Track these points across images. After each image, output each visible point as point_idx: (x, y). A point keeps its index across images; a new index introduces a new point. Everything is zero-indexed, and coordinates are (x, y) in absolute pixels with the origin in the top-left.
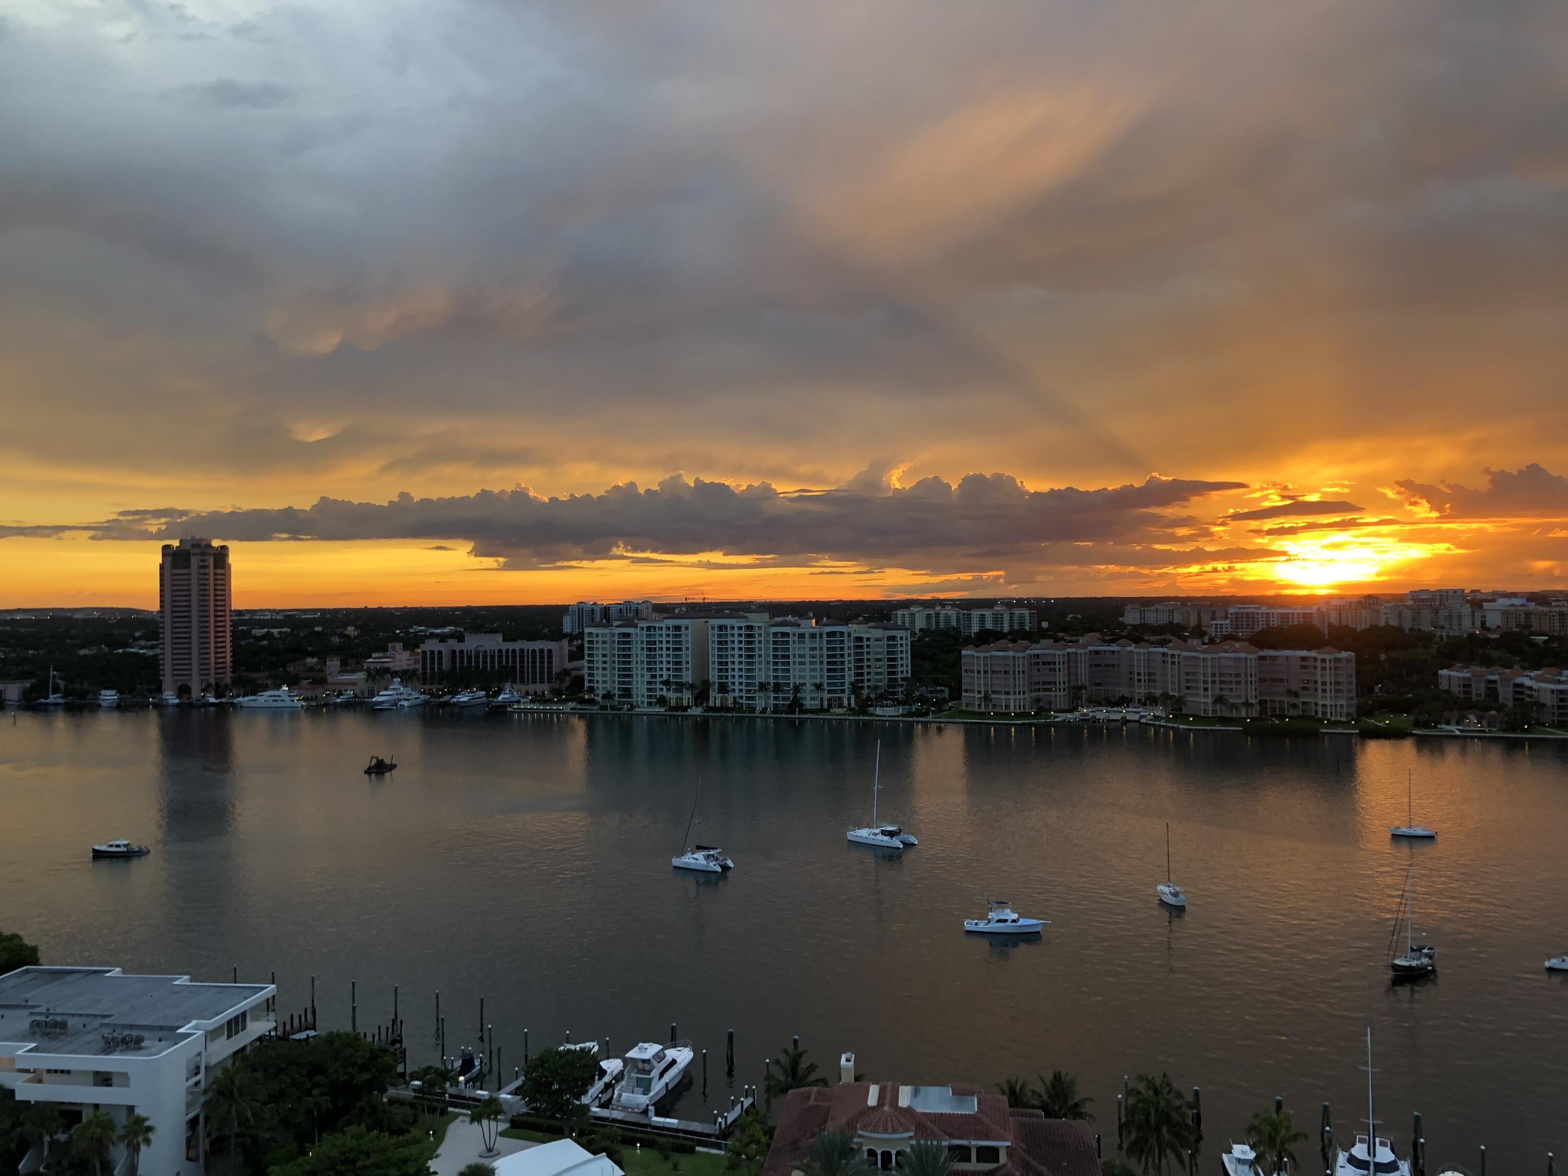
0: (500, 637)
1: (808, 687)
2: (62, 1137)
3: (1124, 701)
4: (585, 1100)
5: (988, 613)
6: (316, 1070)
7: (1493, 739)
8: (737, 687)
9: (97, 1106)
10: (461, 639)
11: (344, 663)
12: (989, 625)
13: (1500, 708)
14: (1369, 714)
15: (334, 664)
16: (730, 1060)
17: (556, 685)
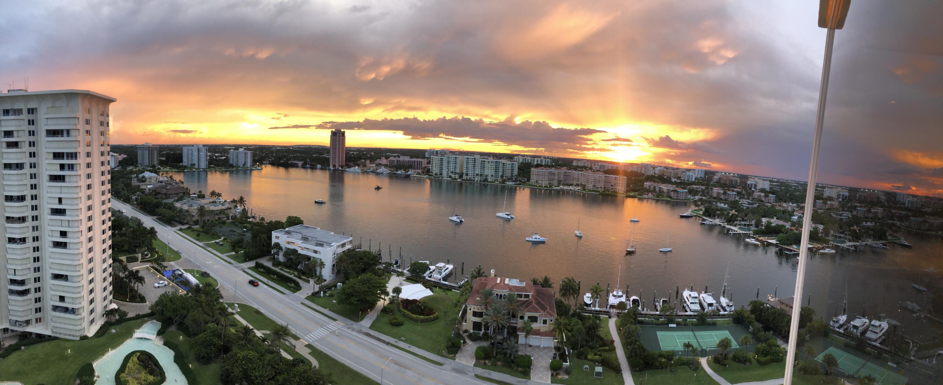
0: (409, 157)
1: (490, 176)
2: (307, 263)
3: (571, 185)
4: (425, 275)
5: (539, 159)
6: (361, 259)
7: (654, 199)
8: (470, 174)
9: (314, 257)
10: (399, 157)
11: (371, 162)
12: (539, 163)
13: (656, 192)
14: (628, 192)
15: (368, 162)
16: (463, 269)
17: (423, 170)
